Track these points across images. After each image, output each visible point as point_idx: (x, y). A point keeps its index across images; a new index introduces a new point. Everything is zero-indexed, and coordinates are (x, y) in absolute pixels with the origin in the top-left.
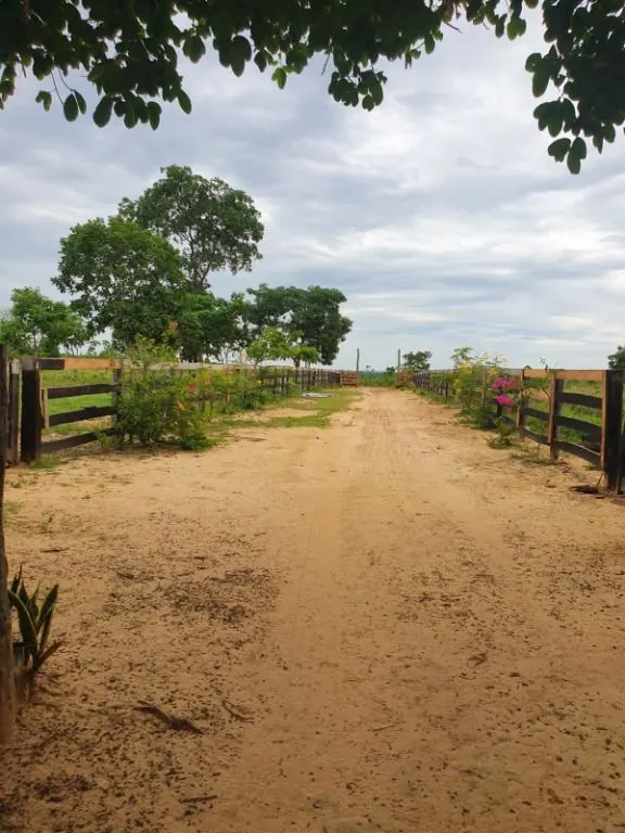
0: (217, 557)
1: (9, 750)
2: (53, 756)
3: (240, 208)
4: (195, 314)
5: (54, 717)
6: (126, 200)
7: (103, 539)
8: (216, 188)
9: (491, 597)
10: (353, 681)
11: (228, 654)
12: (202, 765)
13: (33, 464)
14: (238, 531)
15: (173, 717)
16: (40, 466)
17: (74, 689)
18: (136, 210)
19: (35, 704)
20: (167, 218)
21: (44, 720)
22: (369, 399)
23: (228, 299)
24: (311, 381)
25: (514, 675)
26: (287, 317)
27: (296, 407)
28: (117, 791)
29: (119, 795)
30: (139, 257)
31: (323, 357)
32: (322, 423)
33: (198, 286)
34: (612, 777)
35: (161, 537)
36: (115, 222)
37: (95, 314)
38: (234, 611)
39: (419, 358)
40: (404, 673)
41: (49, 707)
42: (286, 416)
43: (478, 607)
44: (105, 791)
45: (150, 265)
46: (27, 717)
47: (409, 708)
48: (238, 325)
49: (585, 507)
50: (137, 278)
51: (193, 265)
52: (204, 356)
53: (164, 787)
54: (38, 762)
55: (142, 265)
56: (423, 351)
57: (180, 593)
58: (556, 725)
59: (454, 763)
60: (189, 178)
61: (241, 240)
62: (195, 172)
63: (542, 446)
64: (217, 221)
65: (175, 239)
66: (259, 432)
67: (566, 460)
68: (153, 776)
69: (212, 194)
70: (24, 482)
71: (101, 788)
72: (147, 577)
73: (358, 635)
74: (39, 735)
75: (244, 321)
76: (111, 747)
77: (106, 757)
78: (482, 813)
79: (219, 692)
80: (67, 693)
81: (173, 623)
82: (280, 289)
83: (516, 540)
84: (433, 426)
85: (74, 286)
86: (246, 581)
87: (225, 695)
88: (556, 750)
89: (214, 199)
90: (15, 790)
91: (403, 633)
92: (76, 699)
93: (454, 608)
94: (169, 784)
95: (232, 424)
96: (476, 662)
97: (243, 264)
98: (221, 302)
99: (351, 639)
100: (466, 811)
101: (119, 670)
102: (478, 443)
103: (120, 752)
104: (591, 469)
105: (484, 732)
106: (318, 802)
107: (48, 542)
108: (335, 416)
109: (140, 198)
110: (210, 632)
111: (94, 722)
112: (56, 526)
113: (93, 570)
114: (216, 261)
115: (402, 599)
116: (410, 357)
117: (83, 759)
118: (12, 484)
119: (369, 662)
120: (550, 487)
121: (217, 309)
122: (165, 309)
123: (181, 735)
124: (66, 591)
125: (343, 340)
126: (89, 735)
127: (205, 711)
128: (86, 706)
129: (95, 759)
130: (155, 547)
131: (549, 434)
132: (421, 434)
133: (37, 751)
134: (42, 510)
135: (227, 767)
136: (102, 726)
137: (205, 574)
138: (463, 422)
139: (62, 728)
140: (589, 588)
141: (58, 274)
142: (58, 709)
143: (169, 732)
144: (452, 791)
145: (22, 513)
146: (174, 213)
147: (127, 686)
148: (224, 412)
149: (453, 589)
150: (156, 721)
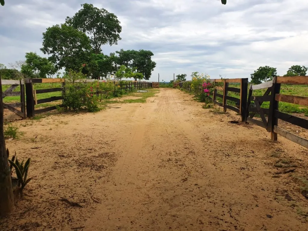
0: (96, 149)
1: (11, 215)
2: (28, 216)
3: (112, 20)
4: (96, 62)
5: (29, 204)
6: (68, 17)
7: (55, 144)
8: (103, 12)
9: (193, 159)
10: (139, 188)
11: (96, 181)
12: (81, 217)
13: (32, 118)
14: (105, 140)
15: (72, 202)
16: (34, 119)
17: (38, 194)
18: (72, 21)
19: (23, 200)
20: (85, 24)
21: (25, 205)
22: (162, 92)
23: (109, 55)
24: (141, 86)
25: (196, 185)
26: (131, 62)
27: (134, 96)
28: (49, 226)
29: (50, 228)
30: (74, 40)
31: (145, 77)
32: (143, 101)
33: (97, 51)
34: (222, 215)
35: (77, 142)
36: (64, 26)
37: (58, 62)
38: (100, 167)
39: (182, 77)
40: (158, 185)
41: (28, 200)
42: (130, 99)
43: (187, 163)
44: (45, 227)
45: (78, 43)
46: (19, 204)
47: (157, 197)
48: (113, 65)
49: (232, 128)
50: (73, 48)
51: (95, 43)
52: (101, 78)
53: (66, 224)
54: (22, 218)
55: (75, 43)
56: (183, 74)
57: (81, 161)
58: (207, 200)
59: (169, 213)
60: (92, 9)
61: (113, 33)
62: (94, 6)
63: (221, 107)
64: (104, 25)
65: (88, 33)
66: (118, 105)
67: (229, 112)
68: (63, 221)
69: (101, 15)
70: (28, 124)
71: (44, 226)
72: (69, 156)
73: (144, 173)
74: (23, 210)
75: (116, 64)
76: (49, 213)
77: (47, 216)
78: (176, 228)
79: (90, 193)
80: (35, 196)
81: (77, 171)
82: (128, 51)
83: (206, 140)
84: (184, 102)
85: (49, 51)
86: (106, 157)
87: (92, 194)
88: (205, 208)
89: (102, 17)
90: (13, 227)
91: (159, 172)
92: (38, 198)
93: (179, 163)
94: (68, 224)
95: (109, 102)
96: (183, 181)
97: (114, 42)
98: (106, 57)
99: (141, 175)
100: (170, 228)
101: (55, 188)
102: (198, 107)
103: (52, 214)
104: (237, 115)
105: (182, 203)
106: (120, 227)
107: (34, 145)
108: (148, 99)
109: (74, 16)
110: (90, 174)
111: (44, 205)
112: (37, 140)
113: (50, 154)
114: (104, 41)
115: (161, 161)
116: (179, 76)
117: (38, 217)
118: (23, 125)
119: (146, 182)
120: (221, 121)
121: (105, 59)
122: (84, 59)
123: (75, 208)
124: (39, 162)
125: (153, 70)
126: (42, 209)
127: (84, 200)
128: (41, 200)
129: (43, 217)
130: (74, 146)
131: (223, 103)
132: (179, 104)
133: (22, 215)
134: (34, 134)
135: (90, 217)
136: (47, 206)
137: (91, 154)
138: (195, 100)
139: (32, 207)
140: (228, 155)
141: (43, 47)
142: (31, 201)
143: (70, 207)
144: (167, 222)
145: (25, 135)
146: (87, 22)
147: (57, 193)
148: (106, 98)
149: (180, 157)
150: (66, 204)
